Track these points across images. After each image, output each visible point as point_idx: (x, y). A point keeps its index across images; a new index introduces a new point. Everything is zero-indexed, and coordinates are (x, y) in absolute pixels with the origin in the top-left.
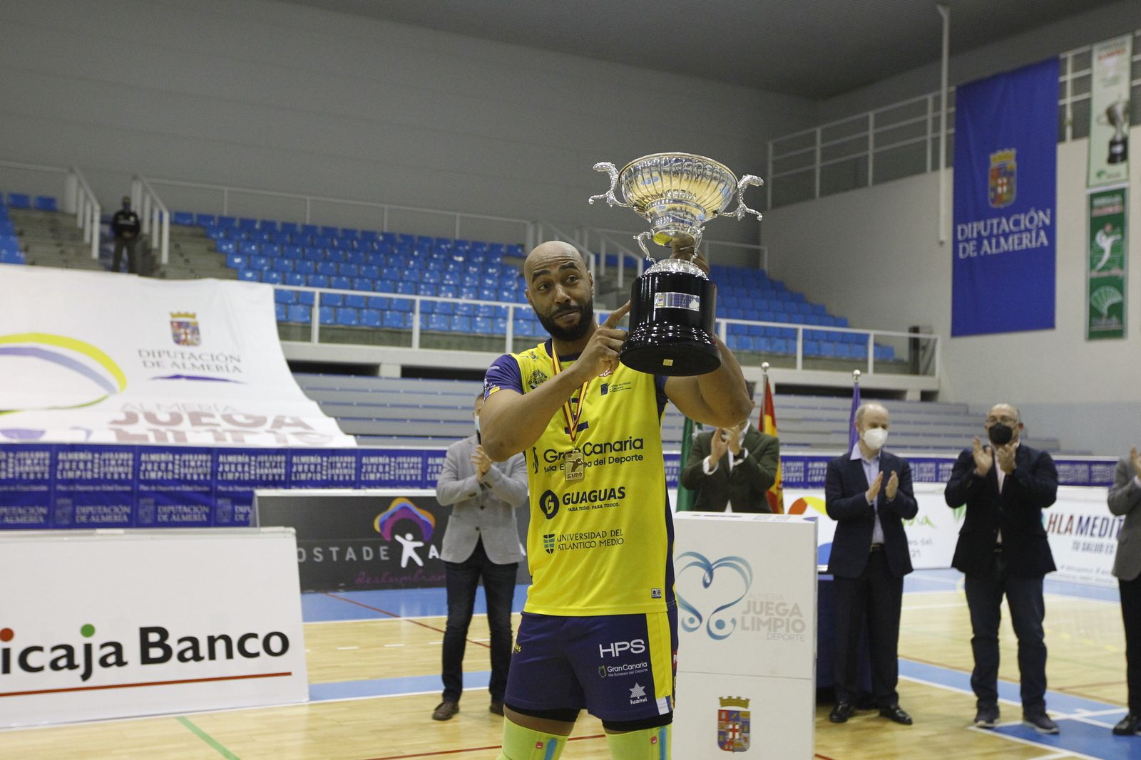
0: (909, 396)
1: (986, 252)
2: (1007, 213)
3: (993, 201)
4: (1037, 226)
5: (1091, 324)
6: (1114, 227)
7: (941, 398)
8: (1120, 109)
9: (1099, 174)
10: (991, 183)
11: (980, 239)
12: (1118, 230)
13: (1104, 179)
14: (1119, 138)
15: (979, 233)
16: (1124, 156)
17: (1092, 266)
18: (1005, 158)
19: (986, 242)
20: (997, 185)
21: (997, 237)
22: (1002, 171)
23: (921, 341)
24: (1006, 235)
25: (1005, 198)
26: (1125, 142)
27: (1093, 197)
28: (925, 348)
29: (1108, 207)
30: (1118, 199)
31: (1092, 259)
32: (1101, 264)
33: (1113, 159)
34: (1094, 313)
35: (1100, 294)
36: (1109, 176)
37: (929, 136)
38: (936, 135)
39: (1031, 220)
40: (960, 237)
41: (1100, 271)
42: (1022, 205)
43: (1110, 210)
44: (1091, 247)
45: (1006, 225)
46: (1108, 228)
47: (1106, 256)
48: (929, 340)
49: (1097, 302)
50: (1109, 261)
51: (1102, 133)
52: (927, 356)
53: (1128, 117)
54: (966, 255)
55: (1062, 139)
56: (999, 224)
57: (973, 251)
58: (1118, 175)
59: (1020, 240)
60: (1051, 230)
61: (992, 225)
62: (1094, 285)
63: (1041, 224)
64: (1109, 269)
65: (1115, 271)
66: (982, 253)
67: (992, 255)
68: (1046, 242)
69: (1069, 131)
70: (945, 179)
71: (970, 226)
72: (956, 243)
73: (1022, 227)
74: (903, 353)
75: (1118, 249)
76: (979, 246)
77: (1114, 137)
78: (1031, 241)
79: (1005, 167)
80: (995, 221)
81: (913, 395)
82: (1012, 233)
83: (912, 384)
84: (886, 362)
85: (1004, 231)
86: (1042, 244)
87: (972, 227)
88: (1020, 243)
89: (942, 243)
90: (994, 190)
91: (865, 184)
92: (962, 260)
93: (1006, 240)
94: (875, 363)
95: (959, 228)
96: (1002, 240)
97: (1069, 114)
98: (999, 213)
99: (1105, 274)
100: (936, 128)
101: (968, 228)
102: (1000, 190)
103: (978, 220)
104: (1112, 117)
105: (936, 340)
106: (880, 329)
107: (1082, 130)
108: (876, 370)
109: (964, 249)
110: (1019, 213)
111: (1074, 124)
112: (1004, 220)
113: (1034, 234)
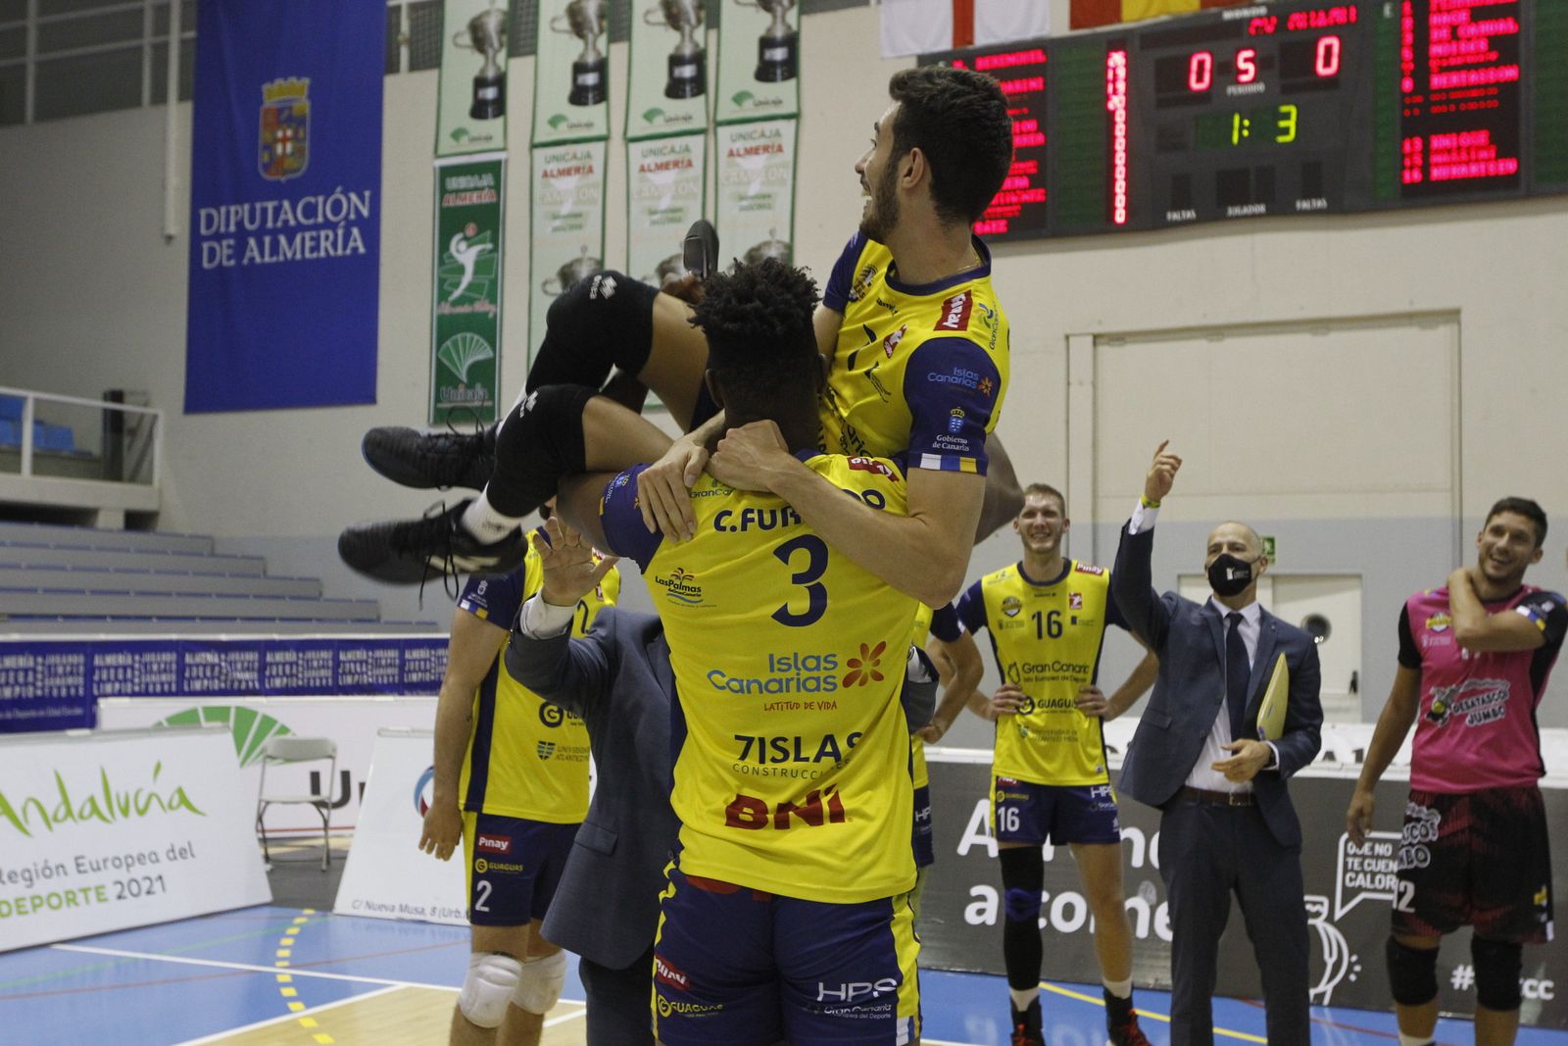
0: (102, 521)
1: (252, 259)
2: (291, 191)
3: (266, 167)
4: (346, 218)
5: (438, 400)
6: (480, 231)
7: (162, 525)
8: (492, 24)
9: (457, 134)
10: (264, 136)
11: (241, 235)
12: (488, 233)
13: (465, 144)
14: (491, 74)
15: (240, 224)
16: (499, 107)
17: (443, 295)
18: (289, 92)
19: (252, 242)
20: (276, 140)
21: (274, 233)
22: (285, 116)
23: (126, 417)
24: (290, 233)
25: (289, 163)
26: (500, 82)
27: (446, 173)
28: (133, 432)
29: (472, 193)
30: (487, 180)
31: (442, 282)
32: (457, 293)
33: (479, 110)
34: (444, 377)
35: (455, 344)
36: (473, 140)
37: (148, 40)
38: (161, 39)
39: (337, 208)
40: (203, 231)
41: (455, 304)
42: (317, 181)
43: (474, 199)
44: (442, 262)
45: (289, 214)
46: (471, 229)
47: (467, 278)
48: (142, 416)
49: (451, 359)
50: (470, 287)
51: (462, 64)
52: (139, 444)
53: (505, 38)
54: (216, 262)
55: (394, 68)
56: (277, 211)
57: (229, 258)
58: (489, 138)
59: (317, 239)
60: (371, 228)
61: (264, 211)
62: (446, 329)
63: (352, 216)
64: (472, 301)
65: (482, 306)
66: (245, 261)
67: (264, 265)
68: (362, 250)
69: (404, 54)
70: (177, 120)
71: (223, 210)
72: (196, 240)
73: (320, 219)
74: (91, 438)
75: (489, 267)
76: (240, 249)
77: (483, 70)
78: (335, 245)
79: (290, 108)
80: (270, 205)
81: (111, 520)
82: (301, 228)
83: (110, 498)
84: (55, 455)
85: (286, 222)
86: (355, 249)
87: (228, 213)
88: (315, 248)
89: (169, 238)
90: (270, 147)
91: (20, 119)
92: (207, 271)
93: (291, 242)
94: (36, 456)
95: (203, 213)
96: (283, 240)
97: (405, 26)
98: (278, 192)
99: (465, 309)
100: (162, 27)
101: (219, 215)
102: (279, 149)
103: (240, 202)
104: (479, 38)
105: (155, 417)
106: (47, 390)
107: (428, 57)
108: (36, 470)
109: (212, 251)
110: (315, 195)
111: (412, 43)
112: (286, 204)
113: (340, 232)
